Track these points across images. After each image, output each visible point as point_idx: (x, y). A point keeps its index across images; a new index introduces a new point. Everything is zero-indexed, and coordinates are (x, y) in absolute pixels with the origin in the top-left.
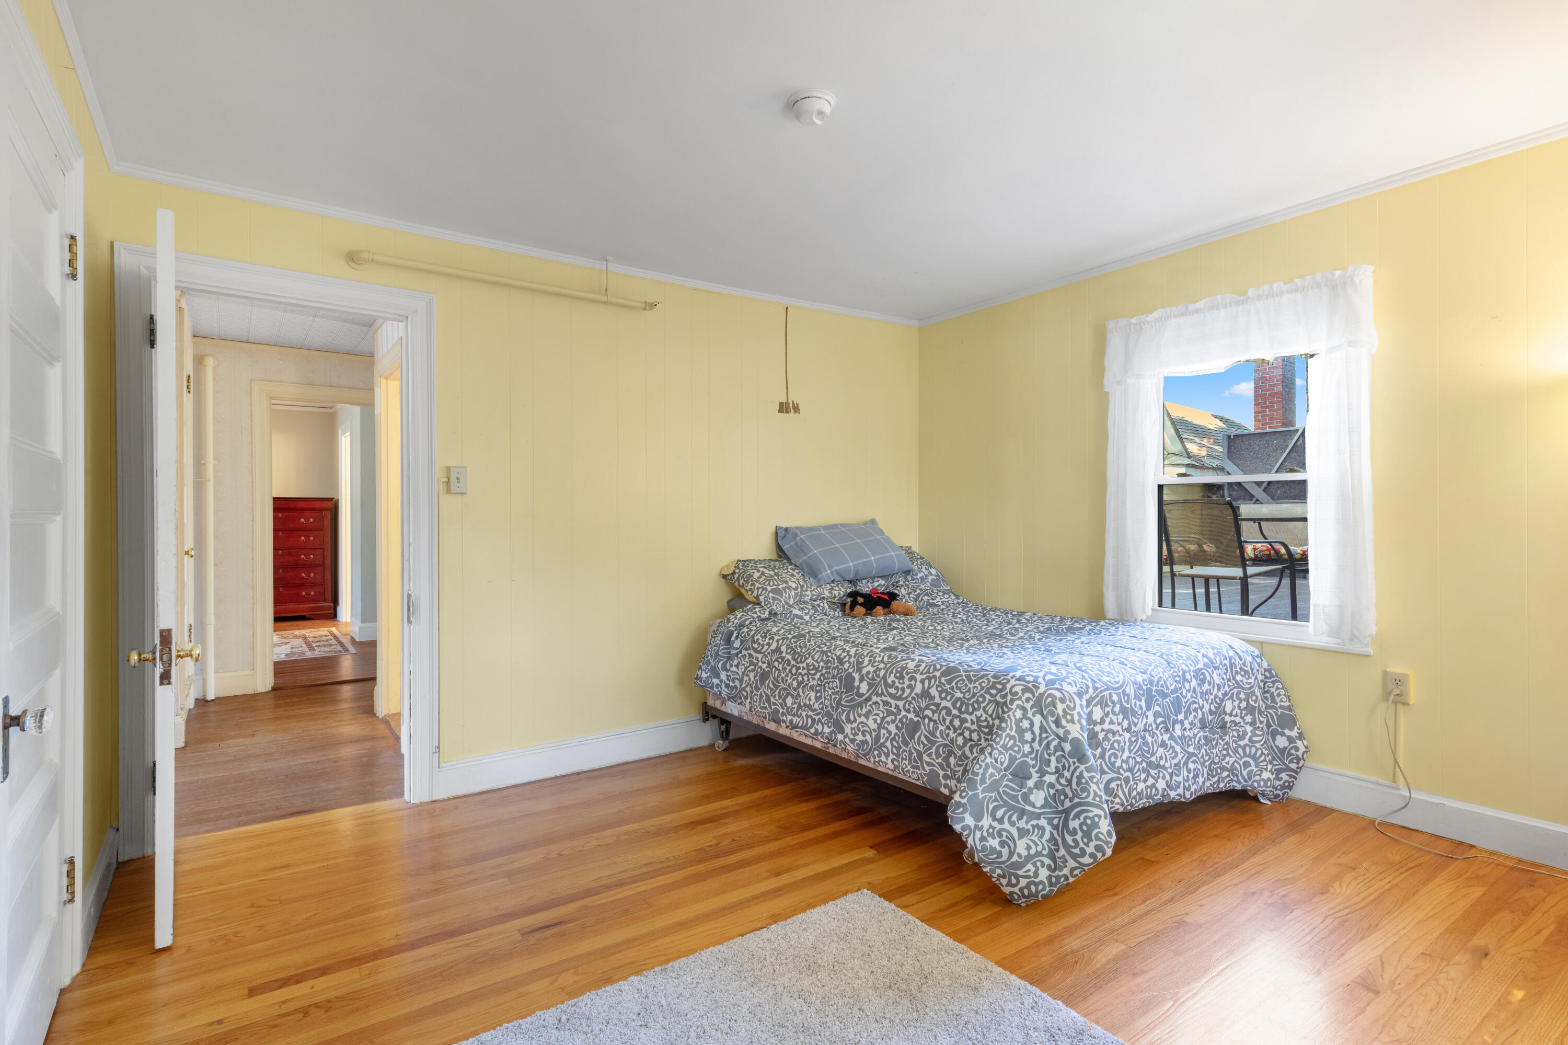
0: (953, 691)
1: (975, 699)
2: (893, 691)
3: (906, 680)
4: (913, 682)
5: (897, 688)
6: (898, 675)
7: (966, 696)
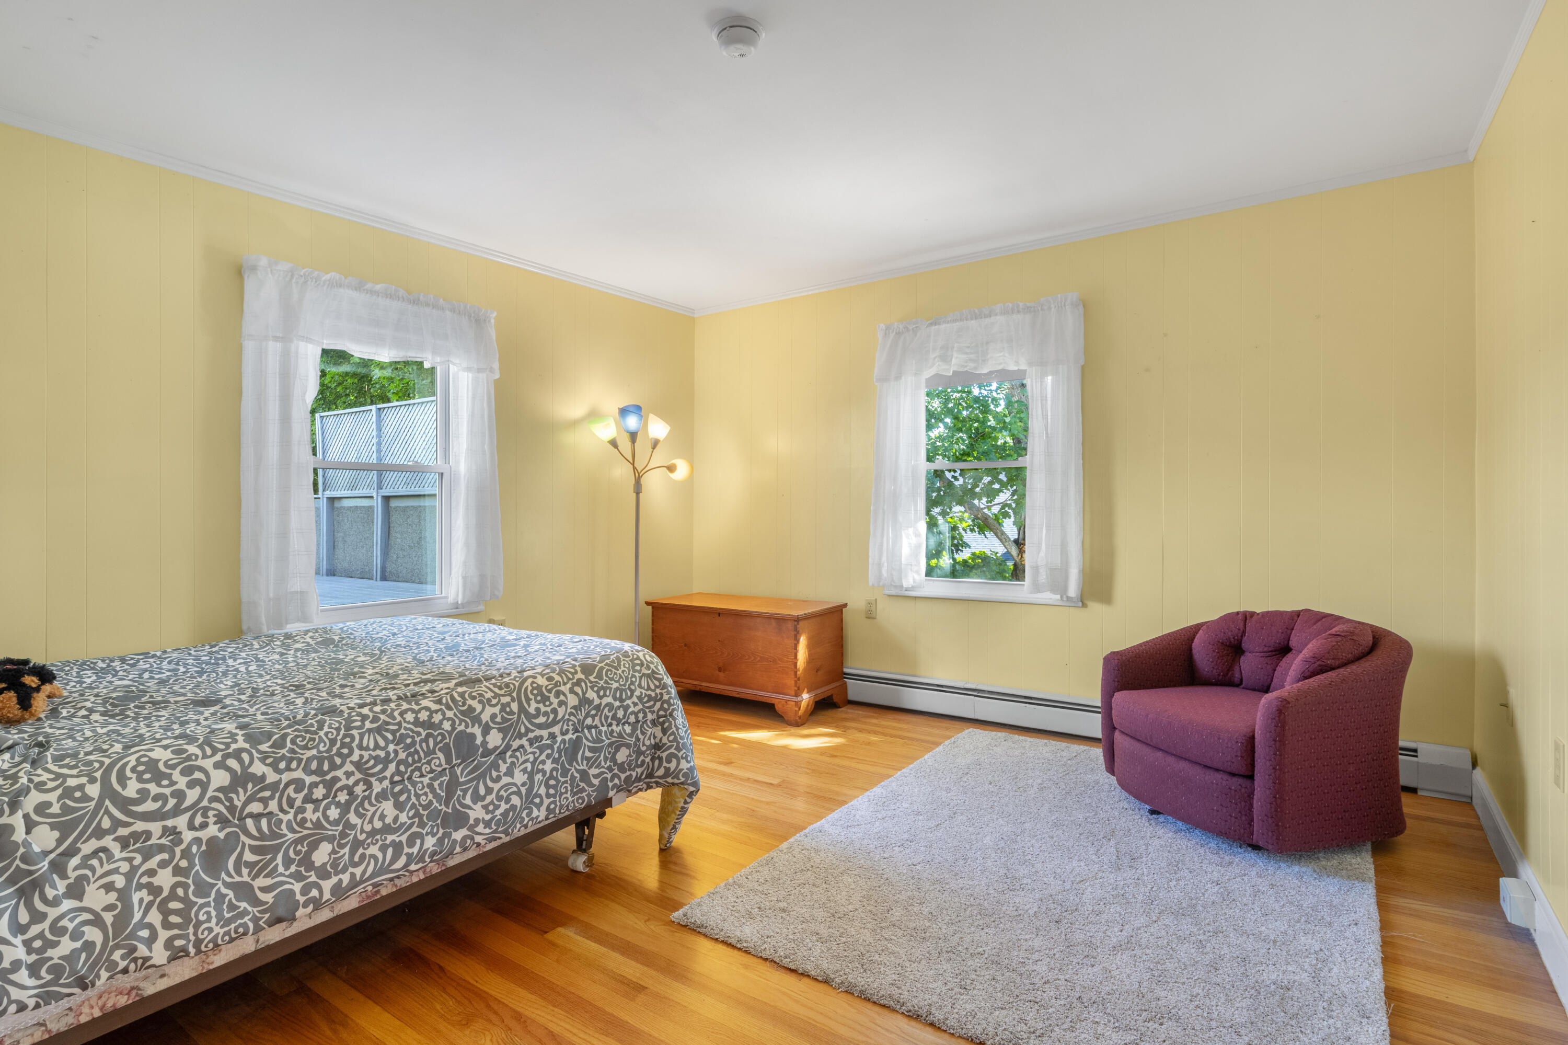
0: (609, 684)
1: (629, 682)
2: (542, 720)
3: (553, 699)
4: (562, 697)
5: (546, 714)
6: (539, 698)
7: (622, 683)
